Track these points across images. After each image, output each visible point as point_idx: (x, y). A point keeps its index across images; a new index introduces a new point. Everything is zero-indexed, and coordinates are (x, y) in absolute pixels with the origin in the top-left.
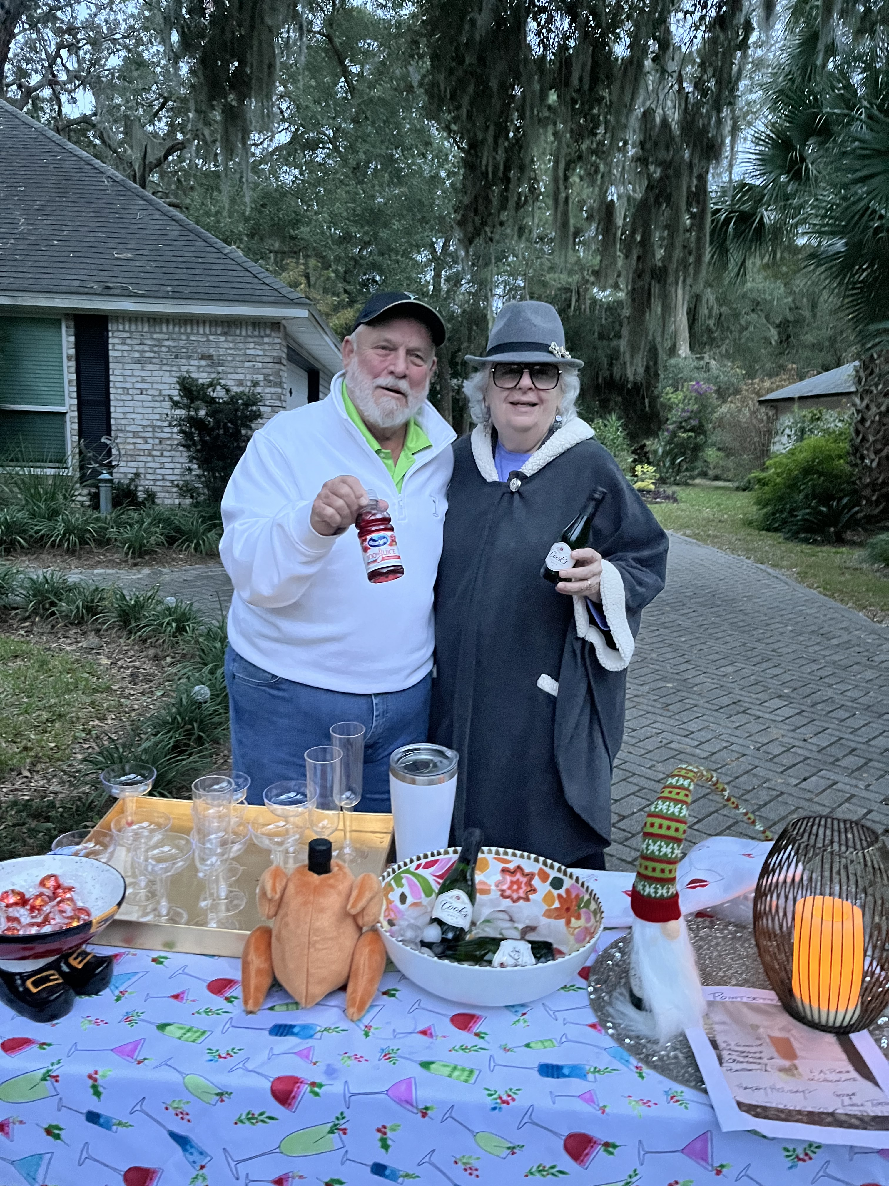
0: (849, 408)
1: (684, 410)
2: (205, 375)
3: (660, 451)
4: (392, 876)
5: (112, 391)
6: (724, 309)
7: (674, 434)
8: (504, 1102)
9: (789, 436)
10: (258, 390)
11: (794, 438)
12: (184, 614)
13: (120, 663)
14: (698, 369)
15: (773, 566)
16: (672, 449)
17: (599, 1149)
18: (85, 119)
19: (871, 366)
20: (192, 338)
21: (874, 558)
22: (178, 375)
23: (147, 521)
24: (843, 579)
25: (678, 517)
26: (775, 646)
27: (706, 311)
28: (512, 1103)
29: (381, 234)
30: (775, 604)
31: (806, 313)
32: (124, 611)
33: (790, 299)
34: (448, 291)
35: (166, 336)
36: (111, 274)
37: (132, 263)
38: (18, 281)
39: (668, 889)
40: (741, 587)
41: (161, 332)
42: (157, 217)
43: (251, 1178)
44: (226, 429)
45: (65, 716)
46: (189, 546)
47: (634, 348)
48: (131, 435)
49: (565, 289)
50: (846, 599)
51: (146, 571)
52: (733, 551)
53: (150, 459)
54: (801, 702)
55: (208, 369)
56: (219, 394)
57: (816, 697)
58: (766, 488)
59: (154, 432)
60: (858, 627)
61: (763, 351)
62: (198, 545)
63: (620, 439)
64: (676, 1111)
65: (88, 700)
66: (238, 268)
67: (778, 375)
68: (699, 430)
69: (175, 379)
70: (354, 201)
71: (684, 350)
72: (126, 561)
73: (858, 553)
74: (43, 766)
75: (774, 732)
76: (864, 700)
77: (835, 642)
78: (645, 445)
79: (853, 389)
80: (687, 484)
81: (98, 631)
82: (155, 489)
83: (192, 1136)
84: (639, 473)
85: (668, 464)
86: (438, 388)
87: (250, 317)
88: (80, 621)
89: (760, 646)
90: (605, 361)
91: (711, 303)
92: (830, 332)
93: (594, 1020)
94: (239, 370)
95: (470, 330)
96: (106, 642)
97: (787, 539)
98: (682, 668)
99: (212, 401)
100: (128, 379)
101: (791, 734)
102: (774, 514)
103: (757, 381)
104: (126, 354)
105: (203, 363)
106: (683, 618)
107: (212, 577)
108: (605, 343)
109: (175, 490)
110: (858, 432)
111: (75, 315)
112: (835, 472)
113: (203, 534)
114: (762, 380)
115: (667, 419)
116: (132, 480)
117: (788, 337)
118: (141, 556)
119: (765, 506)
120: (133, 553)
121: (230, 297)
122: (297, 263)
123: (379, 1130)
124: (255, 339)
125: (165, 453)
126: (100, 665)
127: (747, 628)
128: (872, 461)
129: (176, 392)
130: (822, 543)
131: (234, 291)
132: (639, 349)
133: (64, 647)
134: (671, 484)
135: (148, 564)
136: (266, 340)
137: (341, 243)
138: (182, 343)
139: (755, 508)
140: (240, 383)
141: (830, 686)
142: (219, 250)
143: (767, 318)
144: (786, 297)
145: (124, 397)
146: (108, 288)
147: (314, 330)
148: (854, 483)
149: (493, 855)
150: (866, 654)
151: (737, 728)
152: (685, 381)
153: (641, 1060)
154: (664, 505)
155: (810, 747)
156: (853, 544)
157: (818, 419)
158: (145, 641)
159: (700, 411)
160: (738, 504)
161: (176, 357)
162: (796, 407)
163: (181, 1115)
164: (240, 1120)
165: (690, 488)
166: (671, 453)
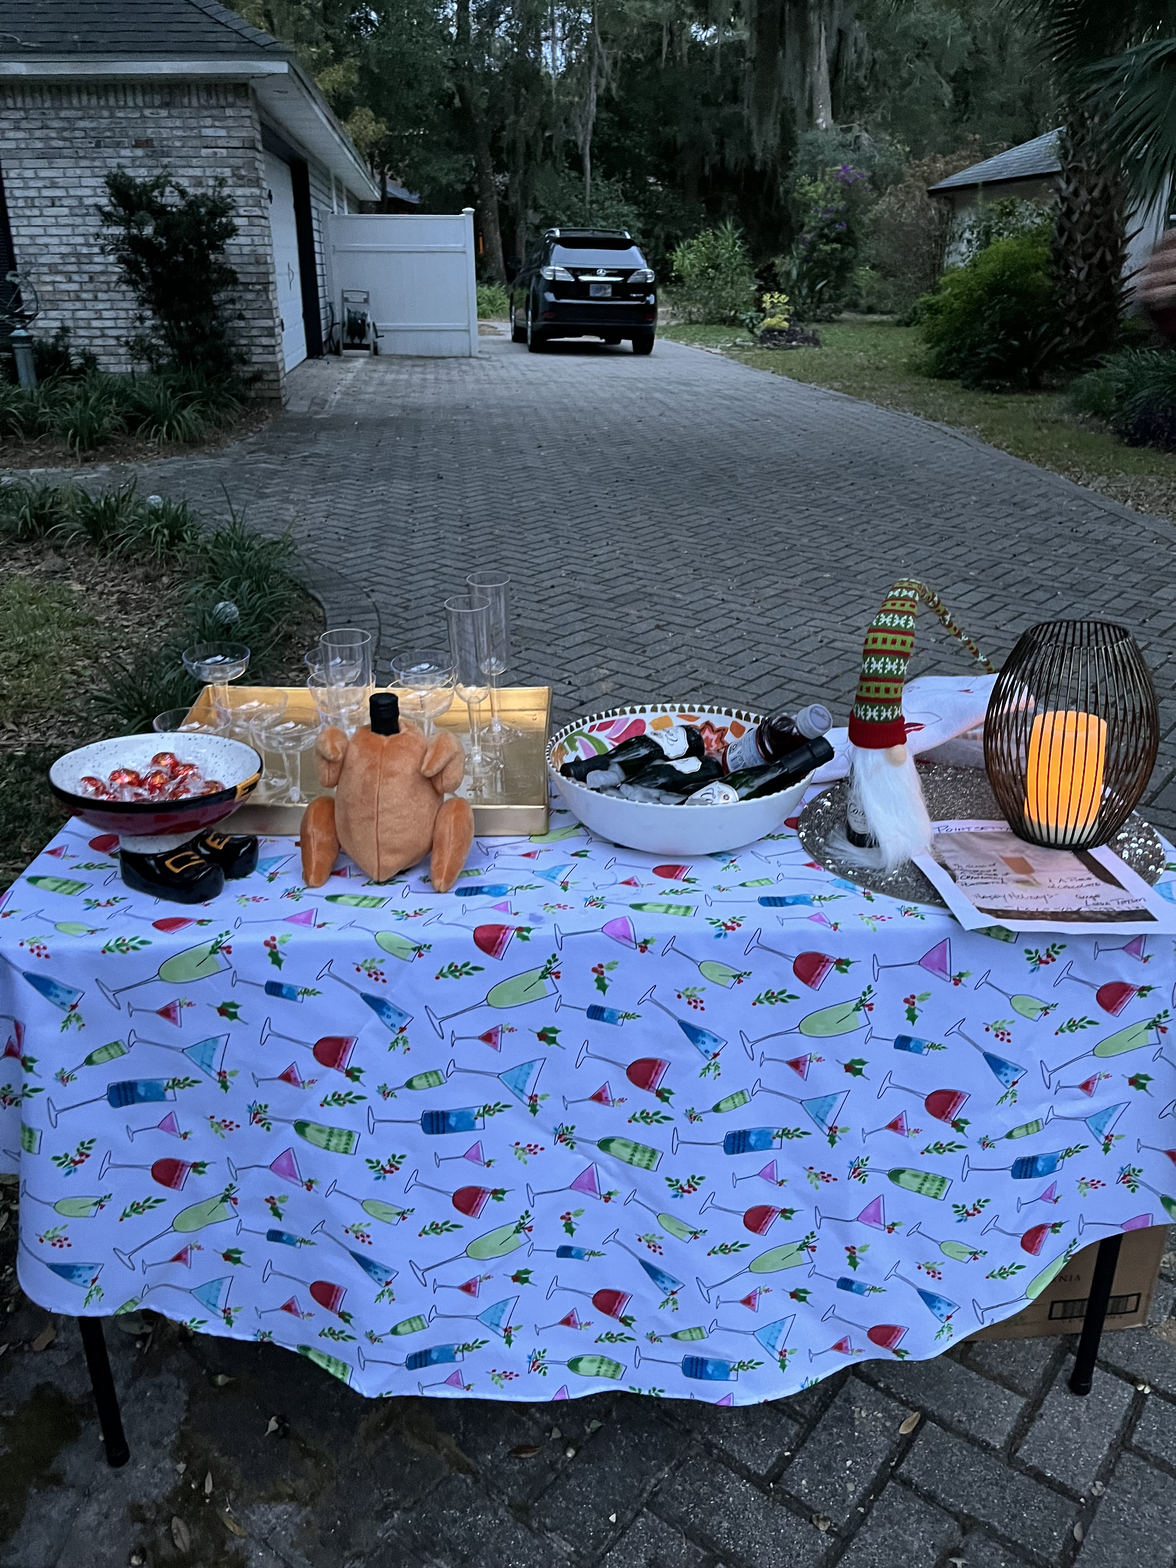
0: (1051, 196)
1: (826, 210)
2: (143, 171)
3: (794, 273)
4: (564, 737)
6: (878, 53)
7: (812, 247)
8: (728, 928)
9: (969, 241)
10: (226, 191)
11: (975, 244)
12: (177, 517)
13: (99, 588)
14: (844, 146)
15: (949, 423)
17: (832, 968)
19: (1082, 132)
20: (118, 114)
21: (1078, 406)
22: (106, 173)
23: (93, 397)
24: (1038, 434)
25: (822, 364)
26: (956, 521)
27: (854, 57)
28: (737, 928)
30: (955, 470)
31: (992, 59)
32: (91, 518)
33: (968, 39)
34: (480, 33)
35: (80, 114)
39: (893, 711)
40: (909, 451)
41: (71, 108)
43: (457, 1035)
44: (187, 253)
45: (42, 655)
46: (157, 431)
47: (762, 111)
48: (45, 269)
49: (651, 24)
50: (1043, 459)
51: (104, 468)
52: (897, 405)
53: (78, 305)
54: (991, 584)
55: (147, 161)
56: (170, 199)
57: (1009, 579)
58: (940, 317)
59: (79, 263)
60: (1059, 492)
61: (934, 117)
62: (170, 428)
63: (739, 257)
64: (909, 924)
65: (69, 635)
67: (953, 152)
68: (847, 239)
69: (103, 180)
71: (824, 119)
72: (73, 456)
73: (1060, 401)
74: (31, 717)
76: (1067, 579)
77: (1031, 511)
78: (773, 265)
79: (1058, 168)
80: (831, 321)
81: (57, 548)
82: (94, 350)
83: (388, 998)
84: (767, 305)
85: (804, 292)
86: (476, 189)
87: (202, 77)
88: (28, 536)
89: (937, 522)
90: (713, 139)
91: (860, 44)
92: (1025, 87)
93: (810, 860)
94: (195, 162)
95: (517, 96)
96: (73, 563)
97: (966, 387)
98: (841, 554)
99: (160, 211)
100: (32, 183)
101: (980, 622)
102: (949, 353)
103: (926, 160)
104: (22, 144)
105: (139, 152)
106: (838, 493)
107: (200, 472)
108: (714, 110)
109: (122, 350)
110: (1061, 230)
112: (1031, 289)
113: (176, 411)
114: (934, 160)
115: (802, 226)
116: (57, 338)
117: (967, 94)
118: (92, 447)
119: (937, 344)
120: (81, 443)
123: (594, 970)
124: (215, 112)
125: (100, 295)
126: (71, 591)
127: (920, 502)
128: (1080, 270)
129: (104, 201)
130: (1012, 391)
131: (173, 37)
132: (770, 110)
133: (13, 571)
134: (810, 321)
135: (104, 458)
136: (229, 112)
138: (104, 123)
139: (924, 347)
140: (198, 182)
141: (1026, 564)
143: (938, 68)
144: (963, 36)
145: (28, 212)
147: (297, 94)
148: (1055, 303)
149: (677, 713)
150: (1069, 524)
152: (827, 165)
153: (866, 886)
154: (802, 350)
155: (1003, 635)
156: (1051, 389)
157: (1010, 214)
158: (127, 558)
159: (848, 211)
160: (901, 344)
161: (98, 146)
162: (980, 196)
163: (375, 975)
164: (441, 974)
165: (836, 326)
166: (809, 276)
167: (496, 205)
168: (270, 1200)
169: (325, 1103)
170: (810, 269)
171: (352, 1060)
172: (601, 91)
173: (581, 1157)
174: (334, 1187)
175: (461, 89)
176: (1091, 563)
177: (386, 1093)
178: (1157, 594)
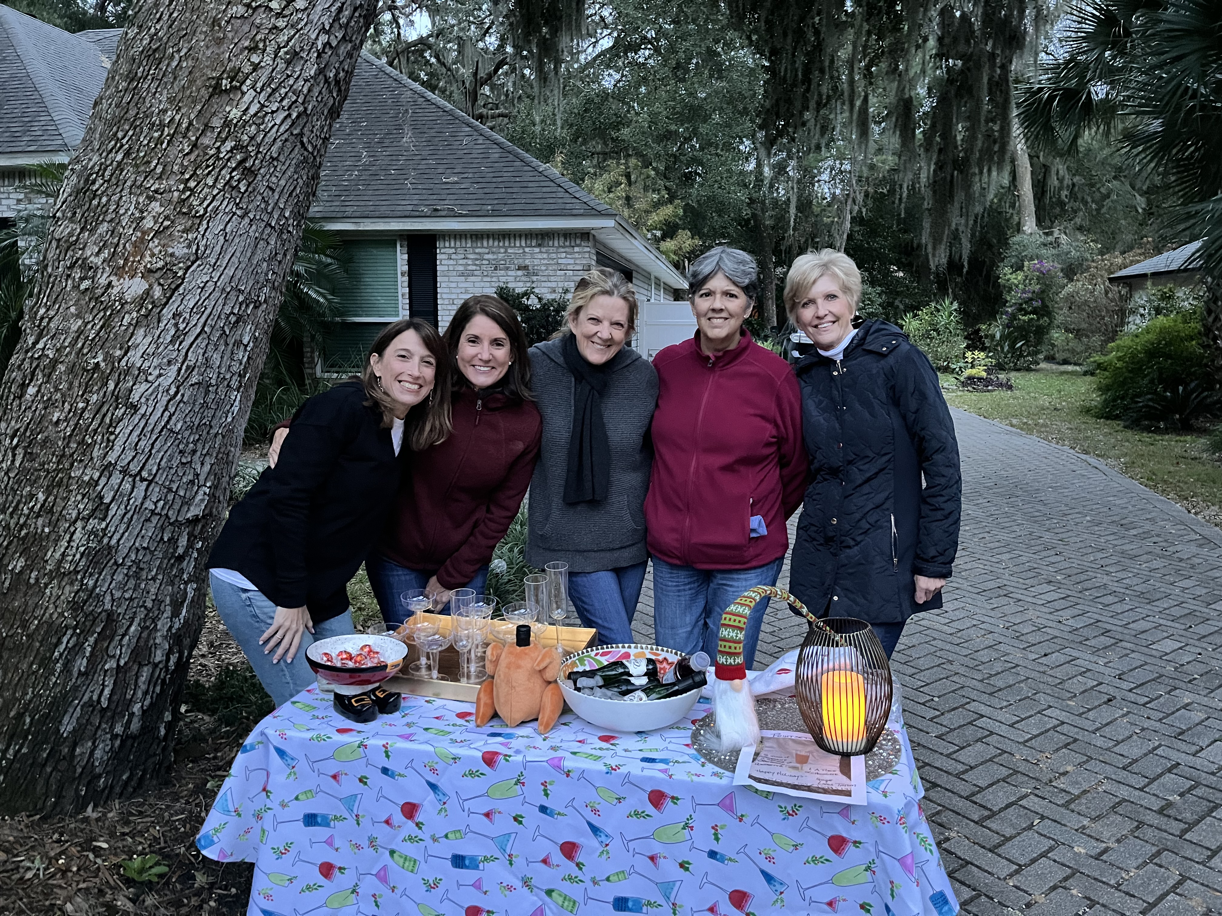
1: (1024, 291)
2: (521, 284)
3: (998, 335)
5: (439, 302)
6: (1076, 179)
7: (1013, 317)
8: (614, 770)
9: (1142, 315)
11: (1147, 317)
14: (1045, 245)
15: (1097, 456)
16: (1012, 332)
17: (669, 801)
18: (422, 41)
20: (510, 251)
21: (1219, 447)
22: (497, 285)
24: (1174, 469)
25: (1008, 405)
26: (1065, 536)
27: (1056, 182)
28: (618, 770)
29: (701, 130)
30: (1083, 495)
35: (487, 251)
36: (439, 197)
37: (457, 186)
38: (360, 209)
39: (735, 659)
40: (1050, 477)
41: (482, 247)
42: (480, 142)
43: (471, 811)
47: (937, 240)
50: (1168, 490)
52: (1059, 440)
54: (1071, 587)
55: (523, 279)
56: (533, 302)
57: (1089, 584)
58: (1106, 373)
60: (1167, 517)
63: (954, 324)
64: (715, 780)
66: (552, 184)
67: (1132, 249)
68: (1044, 311)
70: (674, 99)
71: (1030, 225)
73: (1203, 441)
75: (1031, 614)
76: (1139, 588)
77: (1134, 532)
78: (979, 330)
80: (1028, 369)
83: (439, 784)
84: (968, 360)
85: (1006, 349)
87: (561, 229)
89: (1047, 536)
91: (1061, 174)
93: (689, 742)
94: (552, 279)
97: (1125, 427)
99: (526, 309)
100: (454, 291)
101: (1048, 616)
102: (1114, 400)
103: (1107, 256)
104: (451, 268)
105: (520, 273)
110: (1210, 312)
111: (408, 236)
112: (1185, 354)
114: (1115, 256)
115: (1005, 302)
119: (1105, 392)
121: (543, 212)
122: (618, 164)
123: (543, 784)
124: (567, 250)
127: (1041, 518)
130: (1166, 431)
131: (547, 207)
132: (942, 240)
134: (1011, 370)
136: (577, 249)
137: (662, 141)
138: (501, 256)
139: (1096, 394)
140: (552, 291)
141: (1109, 573)
142: (535, 169)
143: (1132, 185)
146: (436, 210)
147: (621, 236)
148: (1206, 365)
149: (648, 650)
150: (1163, 544)
151: (992, 609)
152: (1030, 259)
153: (706, 759)
154: (996, 393)
155: (1063, 628)
156: (1201, 432)
157: (1170, 297)
159: (1043, 292)
160: (1082, 389)
161: (496, 269)
162: (1149, 283)
163: (433, 770)
164: (464, 775)
165: (1032, 374)
166: (1010, 337)
167: (774, 287)
168: (374, 896)
169: (404, 840)
170: (1010, 334)
171: (420, 817)
172: (854, 214)
173: (535, 898)
174: (404, 893)
175: (754, 215)
176: (1167, 577)
177: (435, 840)
178: (1212, 606)
